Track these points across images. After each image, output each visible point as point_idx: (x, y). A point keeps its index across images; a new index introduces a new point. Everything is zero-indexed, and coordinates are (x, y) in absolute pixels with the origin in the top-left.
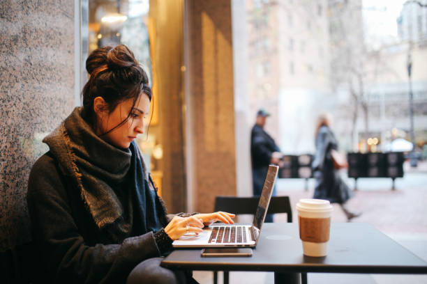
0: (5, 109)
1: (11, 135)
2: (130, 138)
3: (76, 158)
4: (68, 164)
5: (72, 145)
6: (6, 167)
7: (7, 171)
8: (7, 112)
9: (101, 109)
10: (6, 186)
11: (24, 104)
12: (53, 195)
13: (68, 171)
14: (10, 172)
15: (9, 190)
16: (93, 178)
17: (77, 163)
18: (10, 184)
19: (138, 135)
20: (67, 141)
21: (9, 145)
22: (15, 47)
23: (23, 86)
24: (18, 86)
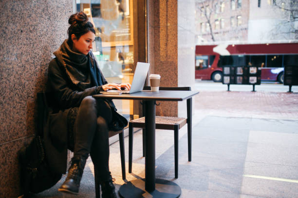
1: (43, 50)
2: (88, 51)
3: (64, 58)
4: (61, 61)
5: (63, 54)
7: (42, 64)
8: (41, 41)
9: (74, 39)
10: (42, 70)
11: (48, 37)
12: (56, 72)
13: (61, 64)
15: (43, 72)
16: (71, 67)
17: (65, 60)
18: (43, 69)
19: (91, 49)
20: (61, 52)
21: (42, 54)
22: (43, 14)
23: (47, 30)
24: (45, 30)
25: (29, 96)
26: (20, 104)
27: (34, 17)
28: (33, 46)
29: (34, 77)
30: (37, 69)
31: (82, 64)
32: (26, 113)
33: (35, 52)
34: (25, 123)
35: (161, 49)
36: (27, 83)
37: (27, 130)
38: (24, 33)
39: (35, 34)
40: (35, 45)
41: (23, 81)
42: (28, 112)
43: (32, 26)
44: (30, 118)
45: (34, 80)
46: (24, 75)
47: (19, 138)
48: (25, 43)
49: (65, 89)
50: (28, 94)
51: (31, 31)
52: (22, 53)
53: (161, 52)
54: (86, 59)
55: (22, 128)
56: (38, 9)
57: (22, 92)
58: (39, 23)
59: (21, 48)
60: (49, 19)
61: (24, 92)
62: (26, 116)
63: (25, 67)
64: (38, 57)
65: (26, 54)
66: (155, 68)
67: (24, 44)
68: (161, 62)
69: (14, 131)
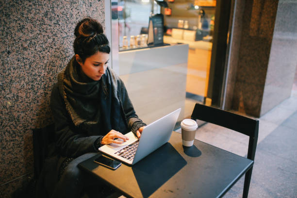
0: (41, 56)
1: (47, 68)
2: (98, 76)
3: (65, 87)
6: (45, 85)
7: (46, 86)
8: (44, 57)
10: (46, 94)
11: (56, 49)
14: (48, 86)
15: (48, 96)
17: (66, 90)
20: (64, 77)
21: (46, 74)
22: (46, 19)
23: (54, 39)
24: (50, 41)
25: (27, 130)
26: (12, 142)
27: (29, 28)
28: (30, 66)
29: (34, 106)
30: (38, 94)
31: (89, 96)
32: (22, 150)
33: (33, 73)
34: (22, 161)
35: (253, 20)
36: (23, 115)
37: (26, 167)
38: (13, 53)
39: (33, 49)
40: (34, 65)
41: (16, 114)
42: (25, 148)
43: (26, 41)
44: (29, 154)
45: (34, 109)
46: (16, 106)
47: (14, 178)
48: (15, 66)
49: (62, 130)
50: (24, 127)
51: (25, 49)
52: (11, 80)
53: (251, 23)
54: (96, 88)
55: (18, 167)
56: (35, 14)
57: (15, 128)
58: (39, 34)
59: (9, 74)
60: (58, 23)
61: (18, 127)
62: (23, 153)
63: (18, 96)
64: (39, 79)
65: (18, 80)
66: (241, 44)
67: (14, 69)
68: (250, 37)
69: (5, 173)
